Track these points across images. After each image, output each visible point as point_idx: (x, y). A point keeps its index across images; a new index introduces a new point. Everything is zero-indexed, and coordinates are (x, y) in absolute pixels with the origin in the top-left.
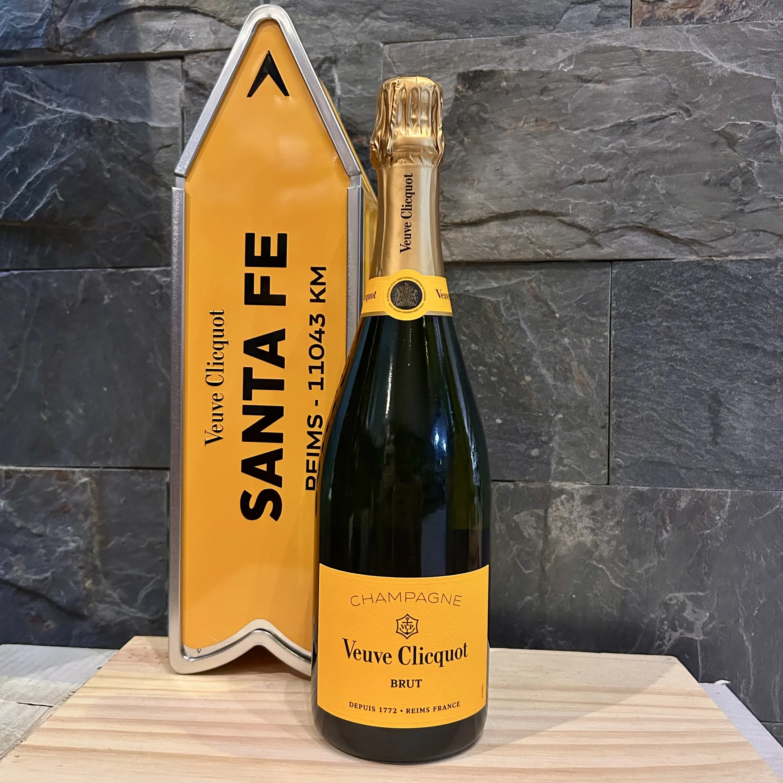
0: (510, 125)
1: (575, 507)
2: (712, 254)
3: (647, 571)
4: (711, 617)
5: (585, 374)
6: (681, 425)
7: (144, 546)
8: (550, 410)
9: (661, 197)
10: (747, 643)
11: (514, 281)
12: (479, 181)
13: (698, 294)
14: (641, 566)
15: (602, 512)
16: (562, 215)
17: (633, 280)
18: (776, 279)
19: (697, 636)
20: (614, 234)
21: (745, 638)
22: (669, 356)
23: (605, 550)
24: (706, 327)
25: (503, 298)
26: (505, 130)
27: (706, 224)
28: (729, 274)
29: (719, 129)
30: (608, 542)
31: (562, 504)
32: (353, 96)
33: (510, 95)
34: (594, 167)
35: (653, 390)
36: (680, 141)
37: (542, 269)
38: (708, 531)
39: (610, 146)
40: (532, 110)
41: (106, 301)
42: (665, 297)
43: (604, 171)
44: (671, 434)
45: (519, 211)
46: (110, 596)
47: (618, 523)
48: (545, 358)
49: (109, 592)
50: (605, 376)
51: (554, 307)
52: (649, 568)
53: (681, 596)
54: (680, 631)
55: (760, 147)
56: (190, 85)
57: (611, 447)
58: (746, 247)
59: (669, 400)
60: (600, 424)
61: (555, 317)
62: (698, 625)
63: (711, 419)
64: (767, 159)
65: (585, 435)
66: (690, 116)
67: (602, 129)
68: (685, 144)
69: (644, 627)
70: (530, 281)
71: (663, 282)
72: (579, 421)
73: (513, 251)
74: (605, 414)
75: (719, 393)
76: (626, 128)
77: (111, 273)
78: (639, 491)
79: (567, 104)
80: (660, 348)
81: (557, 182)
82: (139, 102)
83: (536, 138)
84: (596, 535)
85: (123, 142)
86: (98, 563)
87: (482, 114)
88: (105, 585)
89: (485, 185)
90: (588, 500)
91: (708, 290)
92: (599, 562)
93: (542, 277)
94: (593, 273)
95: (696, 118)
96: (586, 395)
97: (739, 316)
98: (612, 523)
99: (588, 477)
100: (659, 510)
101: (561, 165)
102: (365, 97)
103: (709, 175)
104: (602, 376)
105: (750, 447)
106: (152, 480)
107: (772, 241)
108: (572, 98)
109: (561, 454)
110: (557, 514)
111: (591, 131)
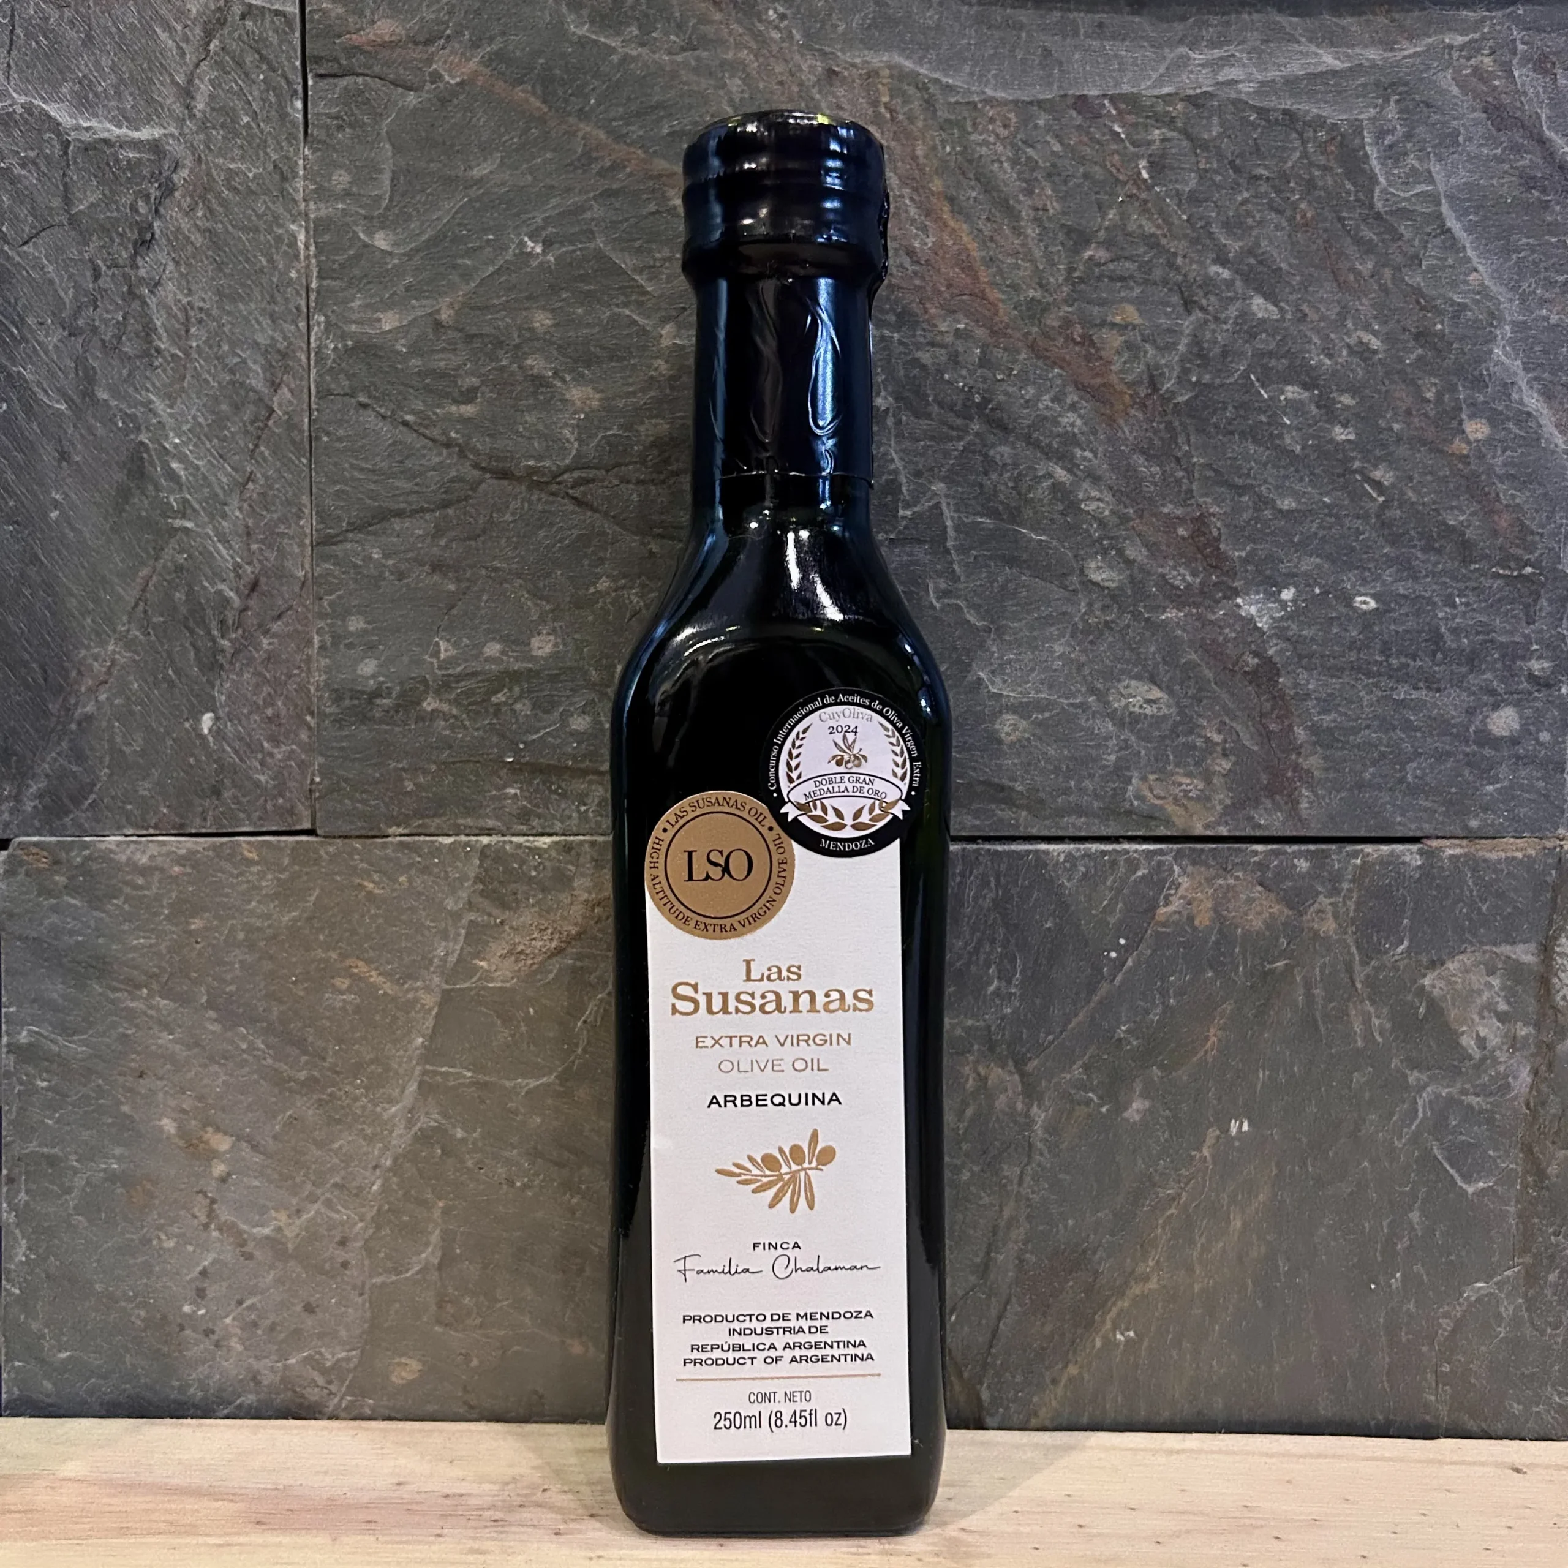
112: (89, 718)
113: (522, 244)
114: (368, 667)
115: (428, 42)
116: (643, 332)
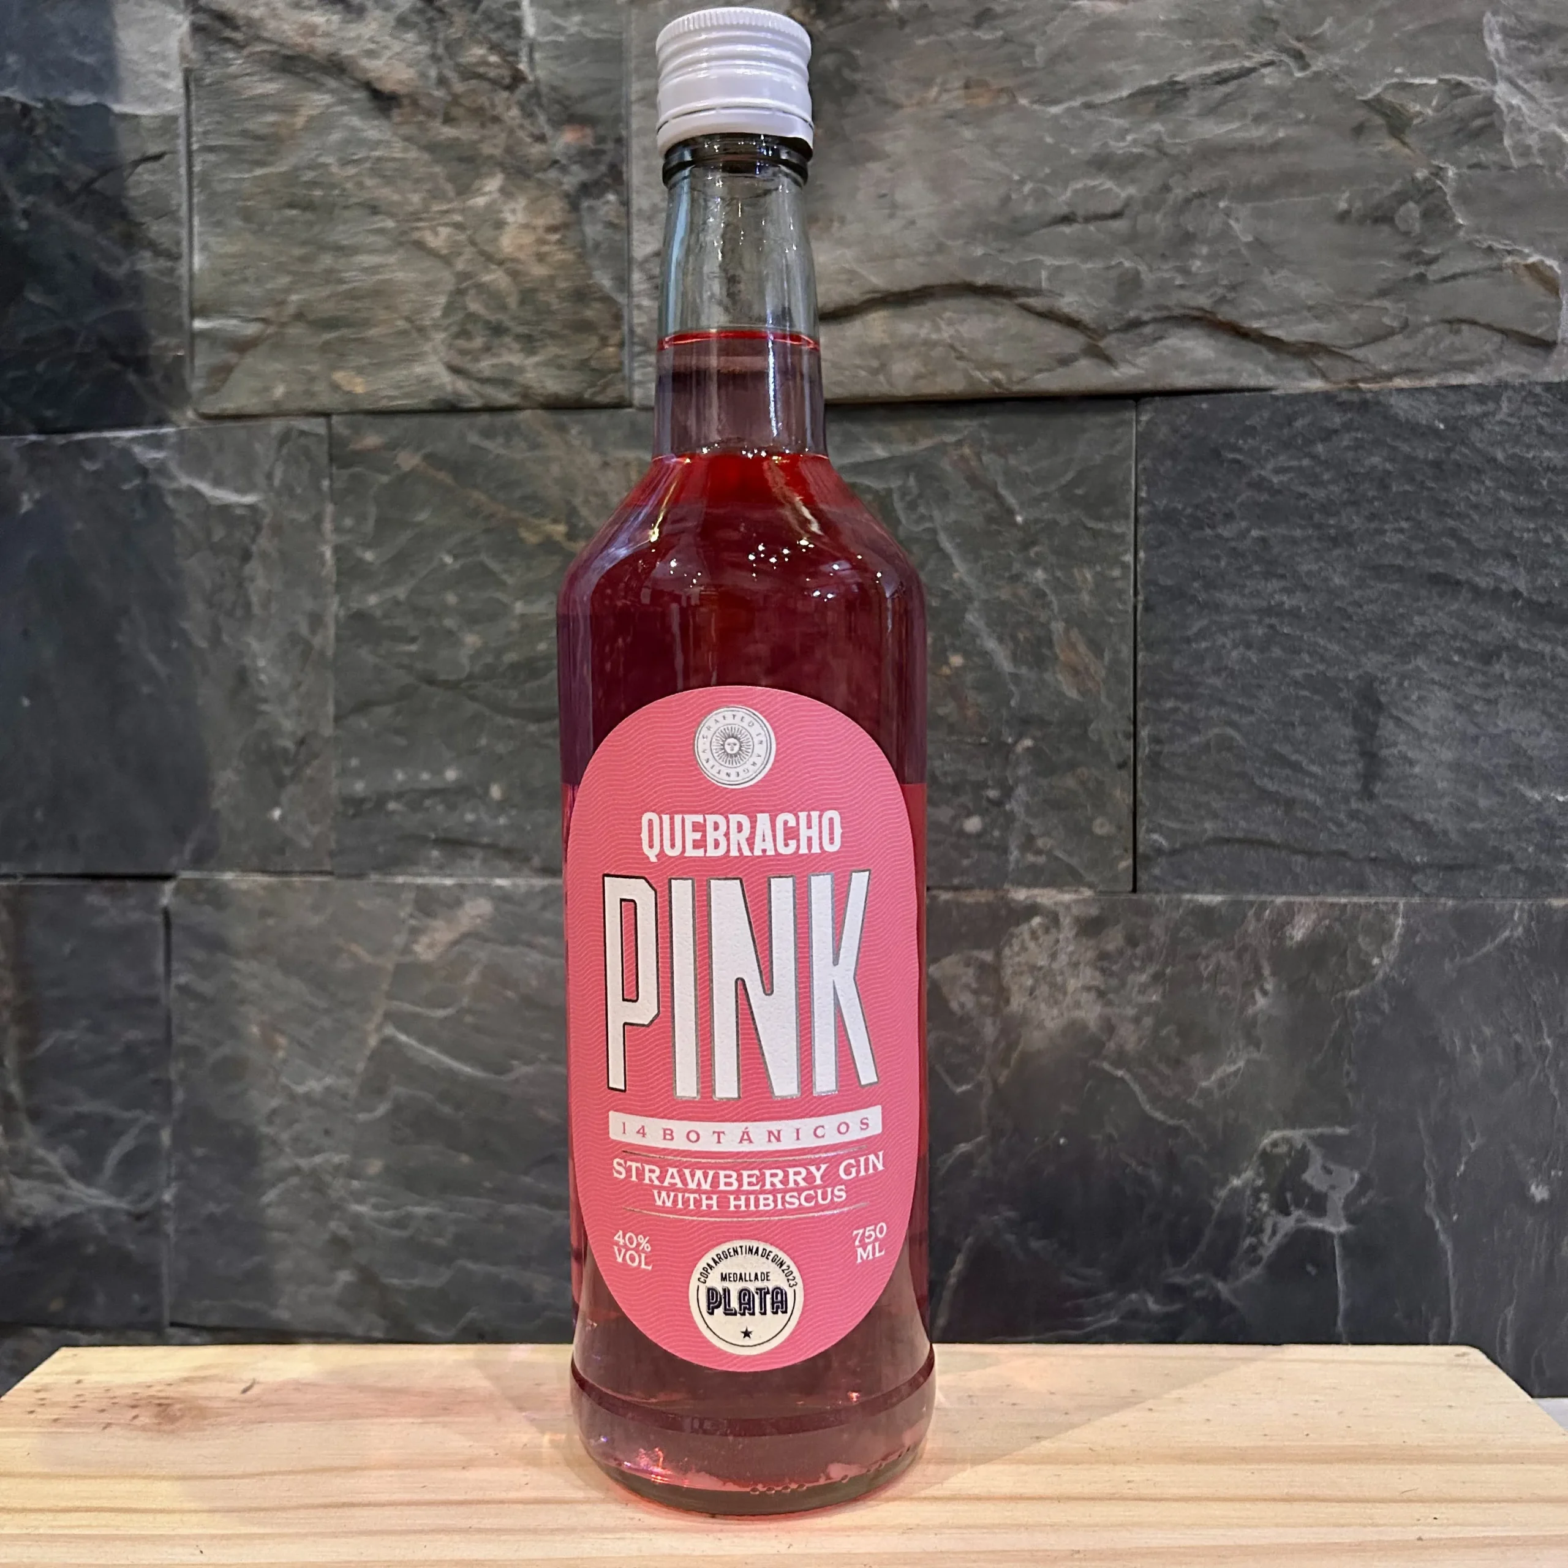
0: (909, 96)
1: (1062, 944)
2: (1358, 376)
3: (1222, 1084)
4: (1364, 1184)
5: (1082, 648)
6: (1294, 757)
7: (115, 1049)
8: (1005, 730)
9: (1244, 251)
10: (1442, 1237)
11: (925, 443)
12: (842, 220)
13: (1326, 464)
14: (1209, 1071)
15: (1121, 952)
16: (1027, 292)
17: (1184, 437)
18: (1497, 429)
19: (1335, 1225)
20: (1140, 335)
21: (1438, 1225)
22: (1264, 604)
23: (1129, 1038)
24: (1345, 538)
25: (899, 483)
26: (898, 106)
27: (1343, 309)
28: (1395, 419)
29: (1370, 96)
30: (1137, 1020)
31: (1034, 935)
32: (562, 39)
33: (908, 30)
34: (1094, 187)
35: (1230, 681)
36: (1284, 125)
37: (982, 414)
38: (1357, 992)
39: (1129, 138)
40: (955, 61)
41: (26, 504)
42: (1255, 473)
43: (1117, 196)
44: (1271, 778)
45: (932, 287)
46: (42, 1161)
47: (1157, 977)
48: (995, 615)
49: (40, 1152)
50: (1126, 652)
51: (1011, 500)
52: (1229, 1076)
53: (1298, 1135)
54: (1297, 1213)
55: (1460, 136)
56: (203, 19)
57: (1140, 809)
58: (1432, 359)
59: (1266, 701)
60: (1114, 759)
61: (1015, 524)
62: (1337, 1199)
63: (1360, 742)
64: (1475, 160)
65: (1083, 783)
66: (1305, 67)
67: (1113, 102)
68: (1292, 131)
69: (1217, 1207)
70: (959, 444)
71: (1250, 441)
72: (1068, 753)
73: (918, 377)
74: (1127, 736)
75: (1376, 685)
76: (1164, 97)
77: (34, 444)
78: (1201, 905)
79: (1032, 47)
80: (1244, 586)
81: (1015, 220)
82: (89, 60)
83: (966, 124)
84: (1109, 1003)
85: (55, 150)
86: (14, 1088)
87: (846, 73)
88: (30, 1136)
89: (854, 229)
90: (1089, 927)
91: (1350, 455)
92: (1117, 1064)
93: (984, 435)
94: (1097, 423)
95: (1317, 75)
96: (1082, 693)
97: (1418, 511)
98: (1144, 978)
99: (1090, 878)
100: (1245, 948)
101: (1022, 182)
102: (589, 41)
103: (1350, 201)
104: (1116, 652)
105: (1446, 802)
106: (132, 901)
107: (1490, 343)
108: (1045, 32)
109: (1027, 826)
110: (1022, 959)
111: (1088, 106)
112: (217, 812)
113: (441, 559)
114: (359, 787)
115: (394, 449)
116: (505, 606)
